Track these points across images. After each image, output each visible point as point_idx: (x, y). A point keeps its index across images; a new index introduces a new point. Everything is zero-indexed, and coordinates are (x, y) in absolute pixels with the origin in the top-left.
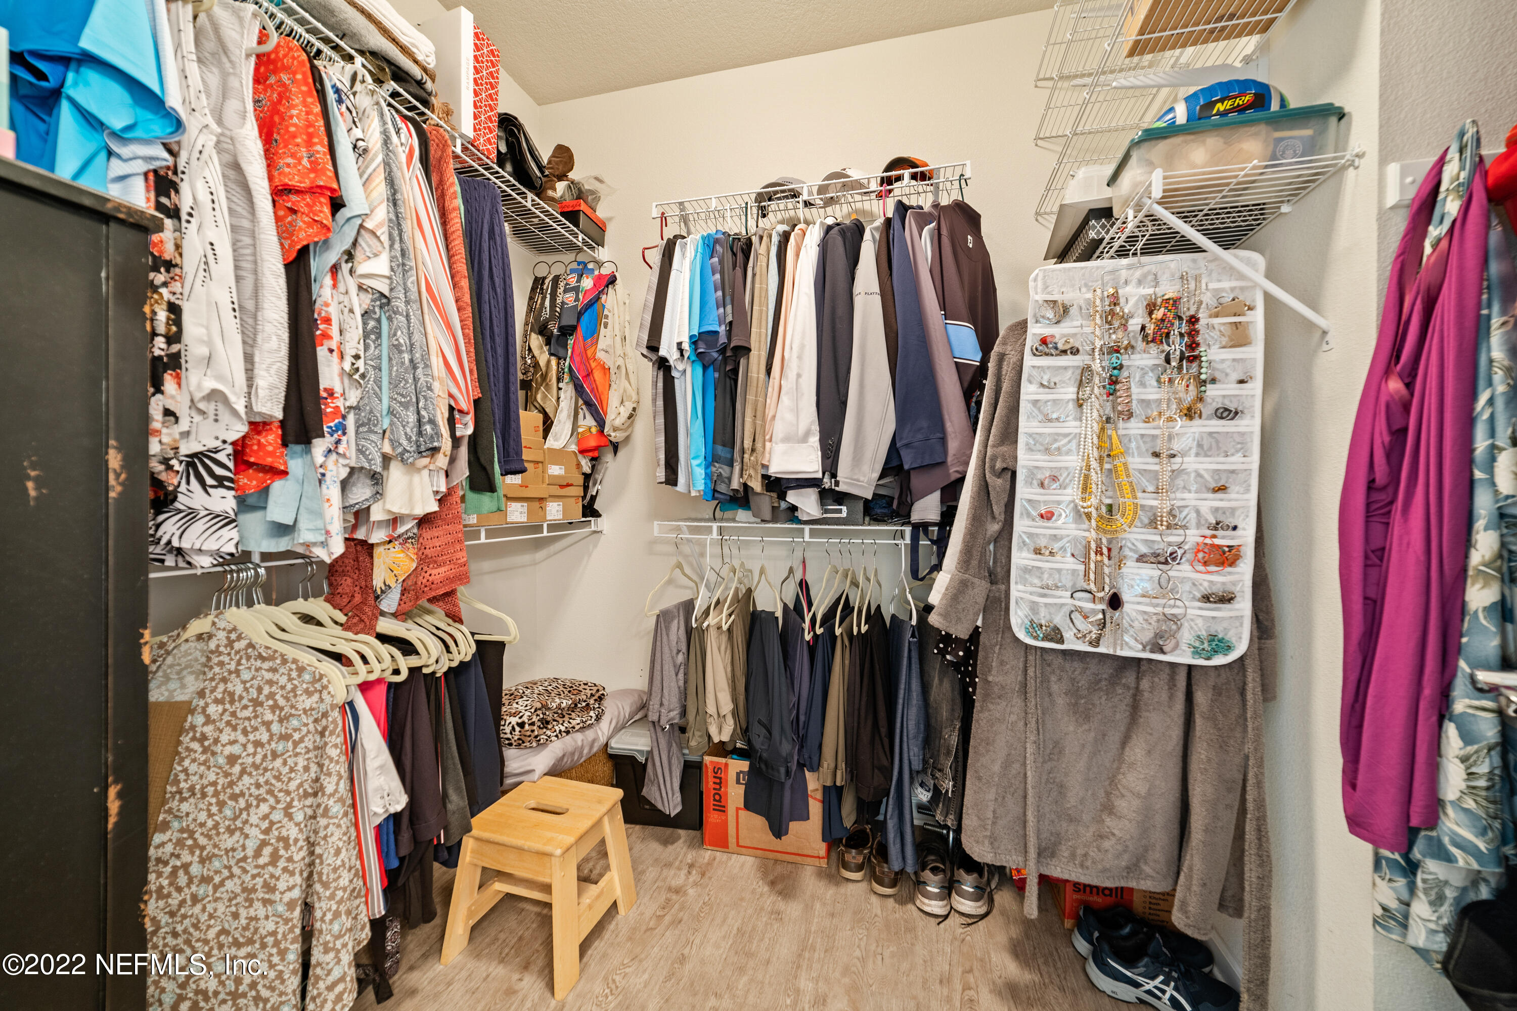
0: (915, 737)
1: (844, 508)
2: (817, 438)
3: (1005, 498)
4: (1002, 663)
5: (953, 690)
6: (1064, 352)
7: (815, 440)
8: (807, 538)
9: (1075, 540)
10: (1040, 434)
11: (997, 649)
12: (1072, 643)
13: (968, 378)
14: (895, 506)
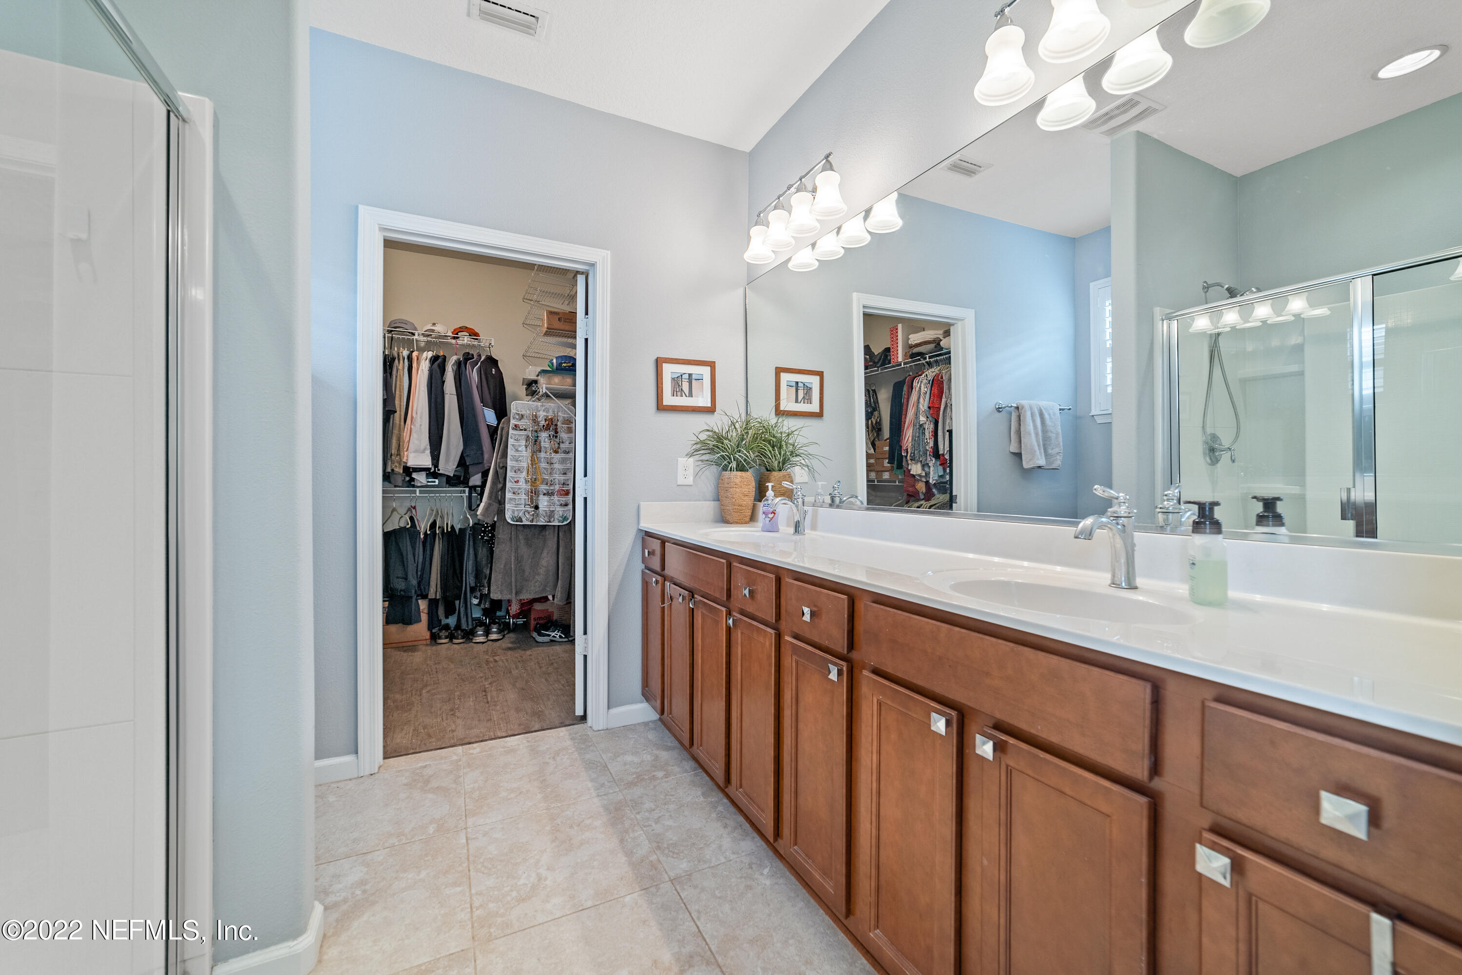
0: (472, 573)
1: (437, 481)
2: (429, 451)
3: (504, 475)
4: (503, 531)
5: (487, 551)
6: (522, 430)
7: (428, 452)
8: (418, 494)
9: (525, 489)
10: (515, 456)
11: (501, 527)
12: (525, 522)
13: (491, 431)
14: (462, 479)
